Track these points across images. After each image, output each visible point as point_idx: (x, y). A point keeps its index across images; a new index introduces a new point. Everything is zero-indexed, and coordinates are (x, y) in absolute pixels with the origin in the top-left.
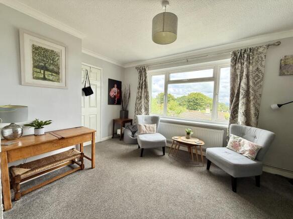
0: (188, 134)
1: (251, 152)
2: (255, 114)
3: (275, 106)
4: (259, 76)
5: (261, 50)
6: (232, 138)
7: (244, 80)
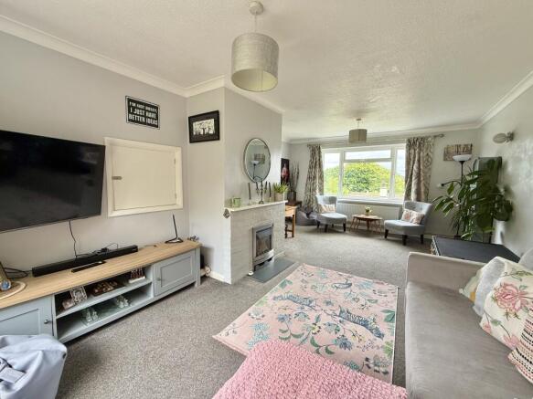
0: (368, 211)
1: (418, 219)
2: (425, 192)
3: (439, 185)
4: (429, 161)
5: (430, 139)
6: (406, 211)
7: (416, 165)
